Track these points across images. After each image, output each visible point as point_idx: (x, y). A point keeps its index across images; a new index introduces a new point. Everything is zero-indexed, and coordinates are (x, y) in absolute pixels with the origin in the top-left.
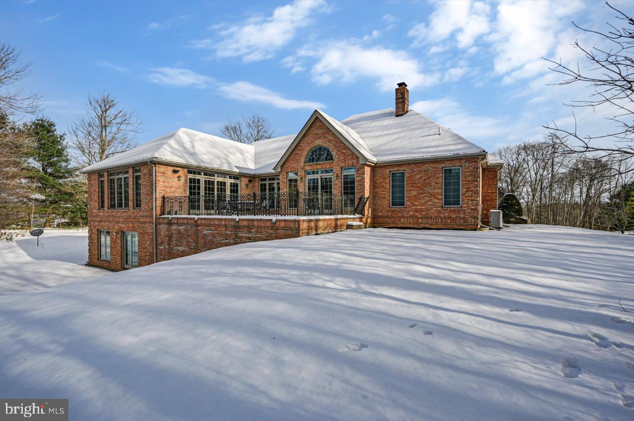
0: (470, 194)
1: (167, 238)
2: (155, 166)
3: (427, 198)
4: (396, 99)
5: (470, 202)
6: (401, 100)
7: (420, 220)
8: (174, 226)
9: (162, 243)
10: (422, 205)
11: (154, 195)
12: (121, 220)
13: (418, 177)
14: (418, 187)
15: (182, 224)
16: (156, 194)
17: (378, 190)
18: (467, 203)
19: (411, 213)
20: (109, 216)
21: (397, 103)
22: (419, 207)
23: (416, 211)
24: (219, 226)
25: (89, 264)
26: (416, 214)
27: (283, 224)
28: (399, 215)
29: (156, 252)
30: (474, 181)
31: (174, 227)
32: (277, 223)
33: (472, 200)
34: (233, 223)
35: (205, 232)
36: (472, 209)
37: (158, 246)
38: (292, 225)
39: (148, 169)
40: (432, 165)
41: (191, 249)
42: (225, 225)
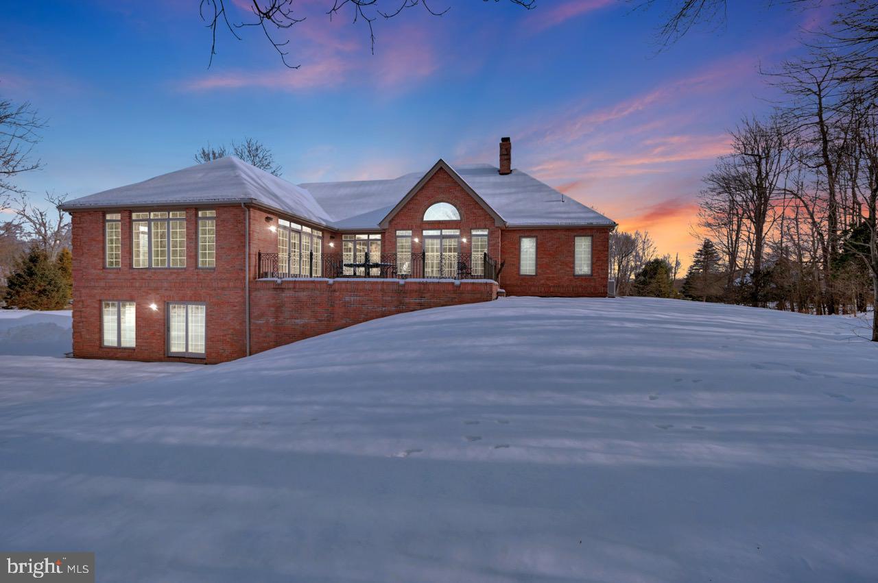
0: (600, 263)
1: (272, 309)
2: (249, 210)
3: (559, 266)
4: (501, 155)
5: (600, 272)
6: (506, 157)
7: (552, 289)
8: (286, 291)
9: (262, 315)
10: (553, 274)
11: (247, 250)
12: (166, 285)
13: (550, 244)
14: (550, 254)
15: (303, 290)
16: (249, 249)
17: (507, 256)
18: (597, 272)
19: (542, 282)
20: (134, 279)
21: (501, 160)
22: (551, 276)
23: (548, 279)
24: (372, 291)
25: (76, 356)
26: (548, 283)
27: (469, 288)
28: (530, 283)
29: (250, 329)
30: (605, 251)
31: (287, 294)
32: (462, 286)
33: (602, 269)
34: (395, 287)
35: (347, 299)
36: (602, 278)
37: (252, 321)
38: (482, 288)
39: (233, 213)
40: (564, 233)
41: (322, 321)
42: (382, 290)
